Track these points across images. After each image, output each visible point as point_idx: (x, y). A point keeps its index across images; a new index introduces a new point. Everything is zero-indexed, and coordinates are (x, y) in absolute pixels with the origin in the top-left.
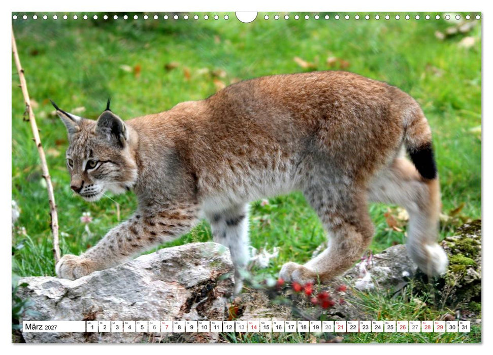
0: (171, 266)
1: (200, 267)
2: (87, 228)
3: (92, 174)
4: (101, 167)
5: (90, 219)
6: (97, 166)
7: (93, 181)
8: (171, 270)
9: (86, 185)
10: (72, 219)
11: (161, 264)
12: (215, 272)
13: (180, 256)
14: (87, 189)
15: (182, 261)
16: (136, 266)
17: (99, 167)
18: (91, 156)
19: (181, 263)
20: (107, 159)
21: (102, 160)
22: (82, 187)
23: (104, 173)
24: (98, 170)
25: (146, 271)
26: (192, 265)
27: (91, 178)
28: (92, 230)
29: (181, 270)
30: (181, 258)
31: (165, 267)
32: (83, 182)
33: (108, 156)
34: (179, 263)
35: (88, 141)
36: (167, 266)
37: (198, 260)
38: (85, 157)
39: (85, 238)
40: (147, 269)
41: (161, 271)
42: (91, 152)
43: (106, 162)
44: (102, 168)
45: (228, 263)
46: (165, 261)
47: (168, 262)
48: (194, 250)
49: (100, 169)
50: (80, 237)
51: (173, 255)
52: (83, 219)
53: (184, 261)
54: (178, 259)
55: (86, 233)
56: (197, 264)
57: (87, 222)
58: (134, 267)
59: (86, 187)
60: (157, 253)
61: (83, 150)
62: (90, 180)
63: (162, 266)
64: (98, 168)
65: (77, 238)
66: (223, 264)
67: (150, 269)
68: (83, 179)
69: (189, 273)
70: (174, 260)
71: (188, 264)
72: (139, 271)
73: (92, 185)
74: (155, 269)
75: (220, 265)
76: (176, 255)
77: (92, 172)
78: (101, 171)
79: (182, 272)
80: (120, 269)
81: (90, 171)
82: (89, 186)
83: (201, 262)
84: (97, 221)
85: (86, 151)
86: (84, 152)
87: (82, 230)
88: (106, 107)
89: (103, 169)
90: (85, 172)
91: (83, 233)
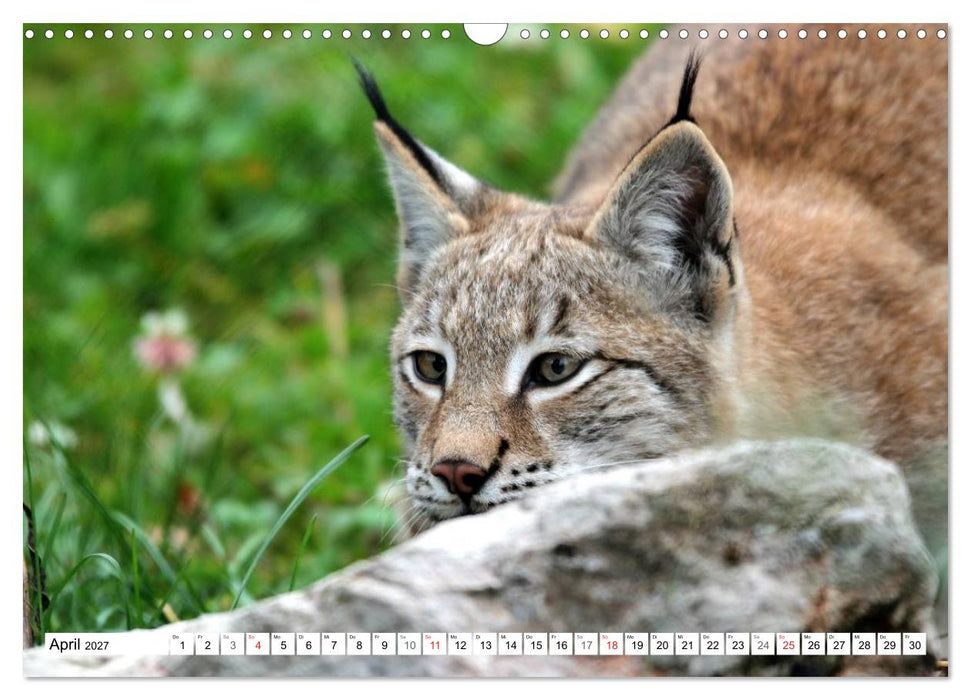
0: (600, 576)
1: (753, 573)
2: (172, 402)
3: (551, 412)
4: (607, 380)
5: (186, 354)
6: (586, 374)
7: (552, 444)
8: (600, 592)
9: (514, 459)
10: (91, 354)
11: (547, 563)
12: (832, 593)
13: (642, 518)
14: (520, 480)
15: (656, 544)
16: (419, 582)
17: (596, 378)
18: (560, 327)
19: (652, 556)
20: (636, 352)
21: (613, 354)
22: (495, 468)
23: (613, 411)
24: (587, 395)
25: (469, 605)
26: (710, 566)
27: (546, 432)
28: (197, 406)
29: (651, 590)
30: (652, 527)
31: (569, 580)
32: (504, 447)
33: (647, 345)
34: (640, 556)
35: (548, 263)
36: (579, 573)
37: (737, 537)
38: (530, 331)
39: (162, 453)
40: (474, 594)
41: (549, 601)
42: (564, 306)
43: (630, 364)
44: (611, 388)
45: (899, 549)
46: (564, 550)
47: (584, 554)
48: (718, 484)
49: (596, 388)
50: (139, 445)
51: (608, 512)
52: (145, 352)
53: (668, 541)
54: (632, 533)
55: (169, 425)
56: (732, 558)
57: (168, 366)
58: (405, 586)
59: (515, 473)
60: (526, 508)
61: (521, 298)
62: (538, 440)
63: (555, 574)
64: (587, 385)
65: (124, 455)
66: (872, 555)
67: (490, 593)
68: (507, 435)
69: (695, 607)
70: (617, 542)
71: (687, 556)
72: (432, 604)
73: (548, 466)
74: (515, 593)
75: (854, 556)
76: (623, 517)
77: (556, 400)
78: (600, 400)
79: (657, 599)
80: (331, 599)
81: (538, 397)
82: (532, 469)
83: (757, 548)
84: (223, 360)
85: (533, 301)
86: (527, 308)
87: (148, 409)
88: (672, 108)
89: (610, 396)
90: (518, 403)
91: (155, 427)
